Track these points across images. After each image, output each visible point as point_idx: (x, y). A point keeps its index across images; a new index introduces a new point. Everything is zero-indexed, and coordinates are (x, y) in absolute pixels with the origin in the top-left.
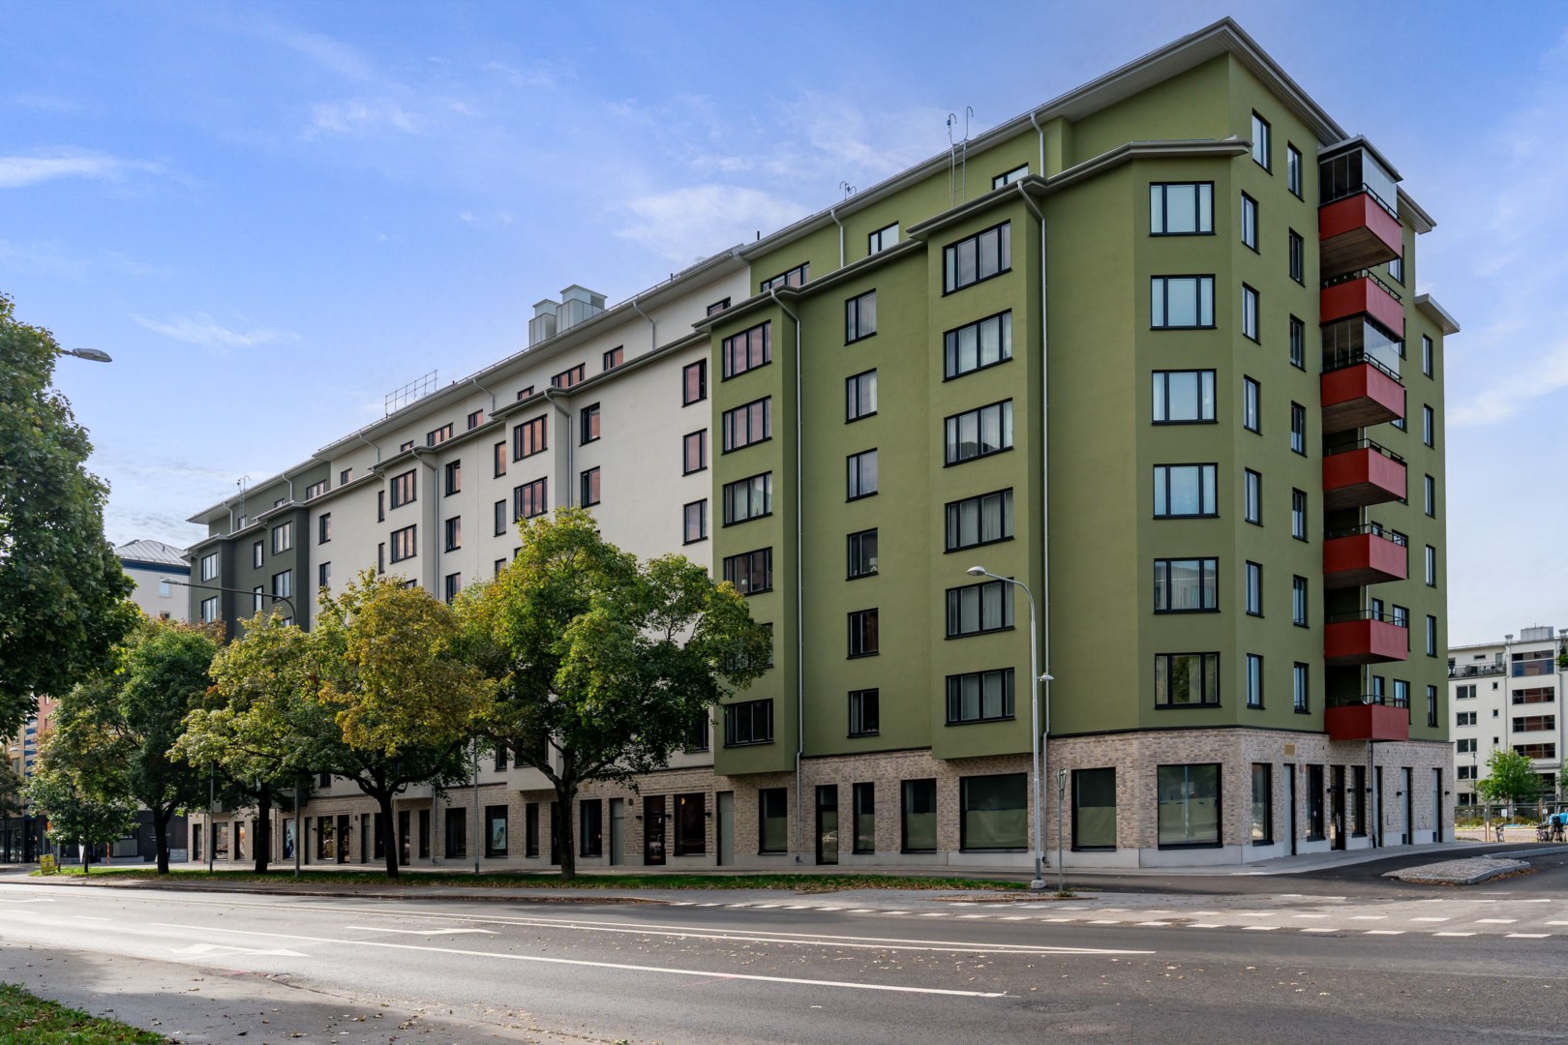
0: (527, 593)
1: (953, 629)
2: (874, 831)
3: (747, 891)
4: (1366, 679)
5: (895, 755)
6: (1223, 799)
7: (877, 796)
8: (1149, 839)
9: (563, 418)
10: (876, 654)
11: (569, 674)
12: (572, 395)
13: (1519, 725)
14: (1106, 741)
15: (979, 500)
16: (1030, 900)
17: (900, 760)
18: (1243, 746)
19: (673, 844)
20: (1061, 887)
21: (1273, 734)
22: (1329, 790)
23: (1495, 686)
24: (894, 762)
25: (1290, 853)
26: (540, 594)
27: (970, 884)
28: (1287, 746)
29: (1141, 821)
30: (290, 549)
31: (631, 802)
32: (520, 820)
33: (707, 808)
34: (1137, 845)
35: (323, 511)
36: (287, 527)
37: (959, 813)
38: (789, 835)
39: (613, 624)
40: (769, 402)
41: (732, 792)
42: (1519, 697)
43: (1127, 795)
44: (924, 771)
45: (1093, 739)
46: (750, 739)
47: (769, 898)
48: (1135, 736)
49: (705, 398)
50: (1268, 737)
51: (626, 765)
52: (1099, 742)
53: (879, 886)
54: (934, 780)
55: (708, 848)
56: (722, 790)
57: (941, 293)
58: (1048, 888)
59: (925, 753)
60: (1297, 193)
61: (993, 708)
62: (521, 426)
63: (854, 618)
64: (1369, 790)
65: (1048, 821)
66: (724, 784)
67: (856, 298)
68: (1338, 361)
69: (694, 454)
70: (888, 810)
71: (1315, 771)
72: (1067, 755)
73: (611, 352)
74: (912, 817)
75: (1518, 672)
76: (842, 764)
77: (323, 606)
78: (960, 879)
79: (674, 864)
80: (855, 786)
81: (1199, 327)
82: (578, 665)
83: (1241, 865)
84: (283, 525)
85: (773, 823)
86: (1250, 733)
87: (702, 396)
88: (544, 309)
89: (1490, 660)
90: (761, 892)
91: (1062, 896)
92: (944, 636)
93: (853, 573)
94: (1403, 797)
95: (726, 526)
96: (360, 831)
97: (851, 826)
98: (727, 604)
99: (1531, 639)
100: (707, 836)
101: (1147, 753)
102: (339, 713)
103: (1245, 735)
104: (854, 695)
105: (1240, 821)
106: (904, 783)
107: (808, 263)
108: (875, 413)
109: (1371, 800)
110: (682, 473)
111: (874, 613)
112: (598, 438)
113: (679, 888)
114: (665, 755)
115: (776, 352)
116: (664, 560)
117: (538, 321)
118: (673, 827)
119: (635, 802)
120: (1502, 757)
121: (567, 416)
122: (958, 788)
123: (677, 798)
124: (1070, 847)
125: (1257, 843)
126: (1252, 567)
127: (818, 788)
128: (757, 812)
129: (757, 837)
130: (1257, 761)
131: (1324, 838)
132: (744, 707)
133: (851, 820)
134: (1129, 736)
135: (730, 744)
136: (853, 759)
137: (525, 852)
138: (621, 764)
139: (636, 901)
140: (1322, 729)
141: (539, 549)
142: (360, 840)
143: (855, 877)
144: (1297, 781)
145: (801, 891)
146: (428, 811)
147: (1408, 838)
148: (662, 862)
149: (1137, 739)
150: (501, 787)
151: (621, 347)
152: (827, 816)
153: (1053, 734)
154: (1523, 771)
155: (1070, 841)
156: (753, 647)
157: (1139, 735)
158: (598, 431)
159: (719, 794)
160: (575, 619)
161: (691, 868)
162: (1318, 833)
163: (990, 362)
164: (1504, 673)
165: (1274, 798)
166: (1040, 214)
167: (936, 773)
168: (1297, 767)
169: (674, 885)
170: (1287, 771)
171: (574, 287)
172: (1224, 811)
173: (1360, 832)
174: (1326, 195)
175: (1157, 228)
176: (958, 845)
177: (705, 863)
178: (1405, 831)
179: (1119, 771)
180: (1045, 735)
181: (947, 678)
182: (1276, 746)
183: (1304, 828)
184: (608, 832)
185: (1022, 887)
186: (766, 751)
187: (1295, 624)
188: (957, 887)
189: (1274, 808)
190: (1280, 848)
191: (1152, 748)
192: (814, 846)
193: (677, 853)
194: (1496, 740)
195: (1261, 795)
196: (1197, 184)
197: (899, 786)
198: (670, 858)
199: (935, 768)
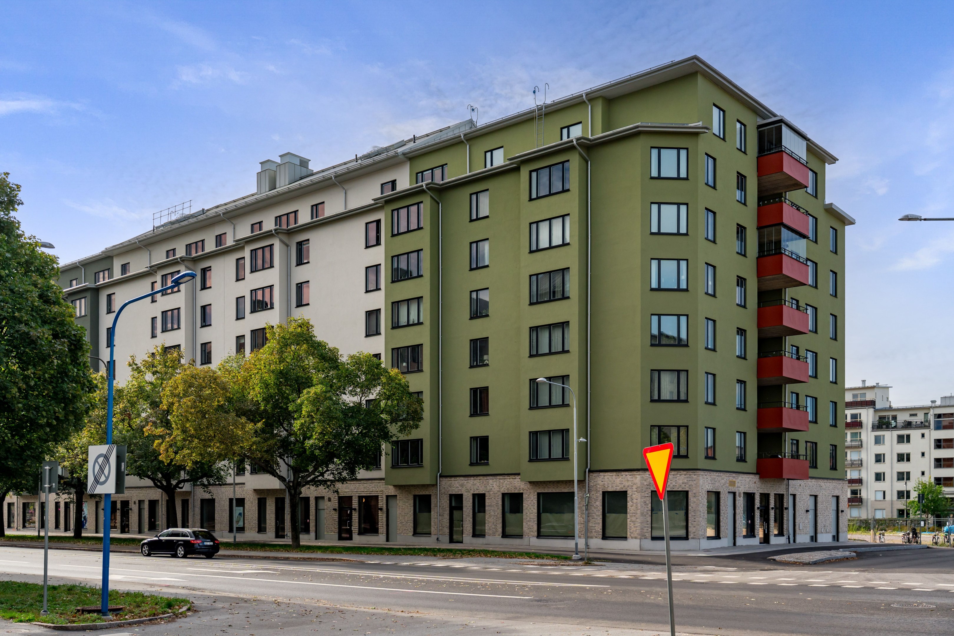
0: (273, 372)
1: (533, 403)
2: (485, 523)
3: (409, 556)
4: (785, 441)
5: (498, 477)
6: (689, 512)
7: (487, 502)
8: (646, 534)
9: (285, 247)
10: (487, 414)
11: (302, 424)
12: (290, 233)
13: (939, 463)
14: (622, 475)
15: (550, 327)
16: (568, 565)
17: (501, 481)
18: (701, 482)
19: (357, 527)
20: (586, 559)
21: (722, 474)
22: (758, 508)
23: (923, 435)
24: (498, 482)
25: (732, 545)
26: (281, 372)
27: (538, 556)
28: (730, 481)
29: (641, 523)
30: (85, 316)
31: (330, 500)
32: (254, 508)
33: (380, 506)
34: (639, 537)
35: (110, 291)
36: (83, 300)
37: (536, 515)
38: (432, 524)
39: (328, 395)
40: (421, 253)
41: (396, 496)
42: (939, 444)
43: (634, 508)
44: (516, 488)
45: (614, 474)
46: (408, 463)
47: (422, 561)
48: (638, 473)
49: (380, 244)
50: (718, 476)
51: (331, 477)
52: (618, 475)
53: (486, 556)
54: (522, 493)
55: (380, 530)
56: (390, 494)
57: (528, 199)
58: (581, 559)
59: (516, 477)
60: (743, 150)
61: (557, 452)
62: (255, 250)
63: (474, 391)
64: (787, 509)
65: (589, 521)
66: (391, 490)
67: (477, 193)
68: (767, 251)
69: (372, 277)
70: (494, 511)
71: (749, 497)
72: (600, 482)
73: (316, 205)
74: (508, 516)
75: (938, 427)
76: (466, 482)
77: (131, 367)
78: (533, 553)
79: (358, 540)
80: (474, 495)
81: (678, 234)
82: (307, 419)
83: (699, 550)
84: (80, 299)
85: (423, 516)
86: (706, 474)
87: (378, 243)
88: (267, 167)
89: (920, 418)
90: (418, 557)
91: (586, 563)
92: (528, 407)
93: (473, 363)
94: (812, 513)
95: (393, 328)
96: (138, 511)
97: (471, 520)
98: (396, 384)
99: (948, 404)
100: (379, 523)
101: (645, 483)
102: (156, 441)
103: (703, 475)
104: (473, 439)
105: (699, 525)
106: (504, 495)
107: (446, 164)
108: (487, 266)
109: (788, 515)
110: (364, 291)
111: (486, 389)
112: (308, 262)
113: (367, 554)
114: (355, 472)
115: (426, 222)
116: (358, 355)
117: (263, 173)
118: (357, 516)
119: (332, 499)
120: (924, 485)
121: (287, 246)
122: (536, 499)
123: (360, 498)
124: (601, 537)
125: (709, 538)
126: (709, 376)
127: (451, 496)
128: (412, 508)
129: (412, 525)
130: (711, 490)
131: (755, 537)
132: (405, 443)
133: (471, 516)
134: (635, 473)
135: (395, 465)
136: (472, 478)
137: (257, 530)
138: (328, 476)
139: (344, 560)
140: (755, 472)
141: (278, 343)
142: (137, 518)
143: (473, 551)
144: (737, 502)
145: (441, 557)
146: (188, 500)
147: (814, 538)
148: (350, 538)
149: (639, 475)
150: (240, 486)
151: (324, 202)
152: (456, 513)
153: (592, 469)
154: (937, 496)
155: (601, 533)
156: (412, 411)
157: (640, 473)
158: (308, 257)
159: (388, 497)
160: (305, 391)
161: (369, 543)
162: (751, 533)
163: (557, 244)
164: (928, 427)
165: (721, 512)
166: (587, 158)
167: (523, 489)
168: (737, 494)
169: (364, 552)
170: (731, 496)
171: (288, 153)
172: (689, 519)
173: (781, 533)
174: (761, 149)
175: (654, 174)
176: (536, 534)
177: (379, 540)
178: (812, 534)
179: (629, 493)
180: (587, 470)
181: (530, 432)
182: (723, 481)
183: (742, 530)
184: (314, 518)
185: (567, 558)
186: (418, 471)
187: (738, 409)
188: (531, 558)
189: (721, 518)
190: (725, 542)
191: (648, 480)
192: (448, 531)
193: (360, 533)
194: (923, 473)
195: (713, 509)
196: (679, 149)
197: (501, 496)
198: (355, 536)
199: (522, 486)
